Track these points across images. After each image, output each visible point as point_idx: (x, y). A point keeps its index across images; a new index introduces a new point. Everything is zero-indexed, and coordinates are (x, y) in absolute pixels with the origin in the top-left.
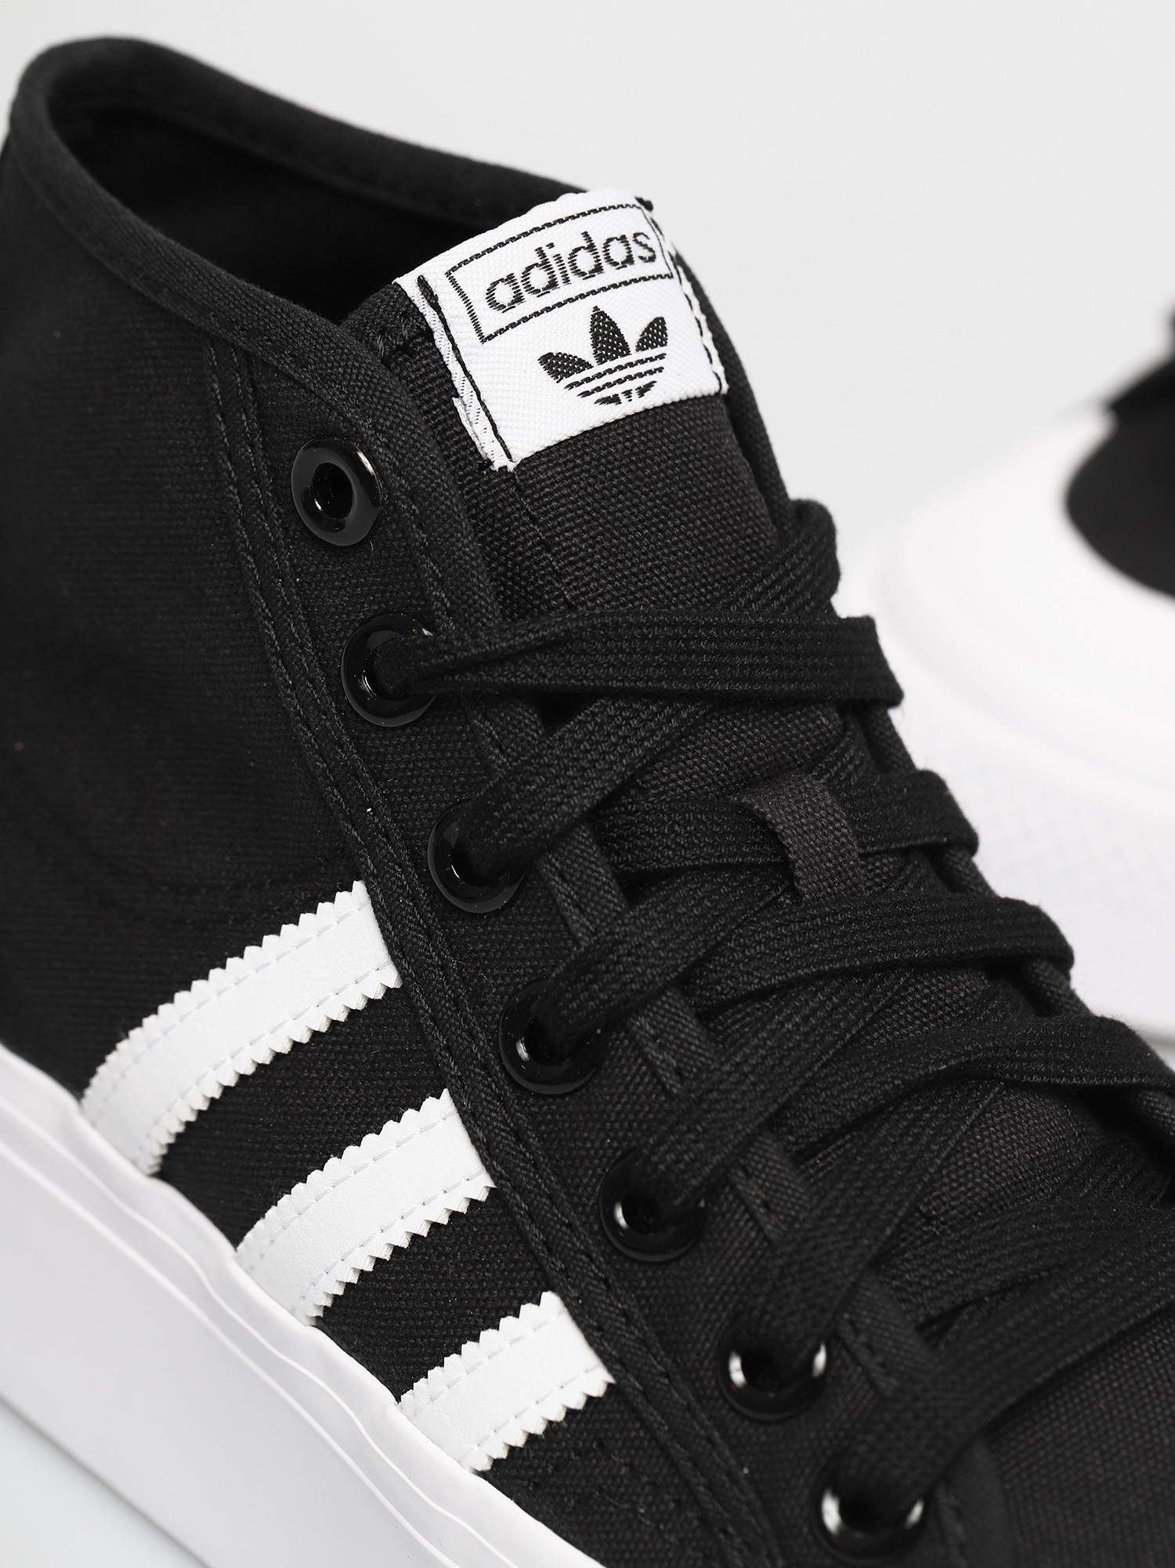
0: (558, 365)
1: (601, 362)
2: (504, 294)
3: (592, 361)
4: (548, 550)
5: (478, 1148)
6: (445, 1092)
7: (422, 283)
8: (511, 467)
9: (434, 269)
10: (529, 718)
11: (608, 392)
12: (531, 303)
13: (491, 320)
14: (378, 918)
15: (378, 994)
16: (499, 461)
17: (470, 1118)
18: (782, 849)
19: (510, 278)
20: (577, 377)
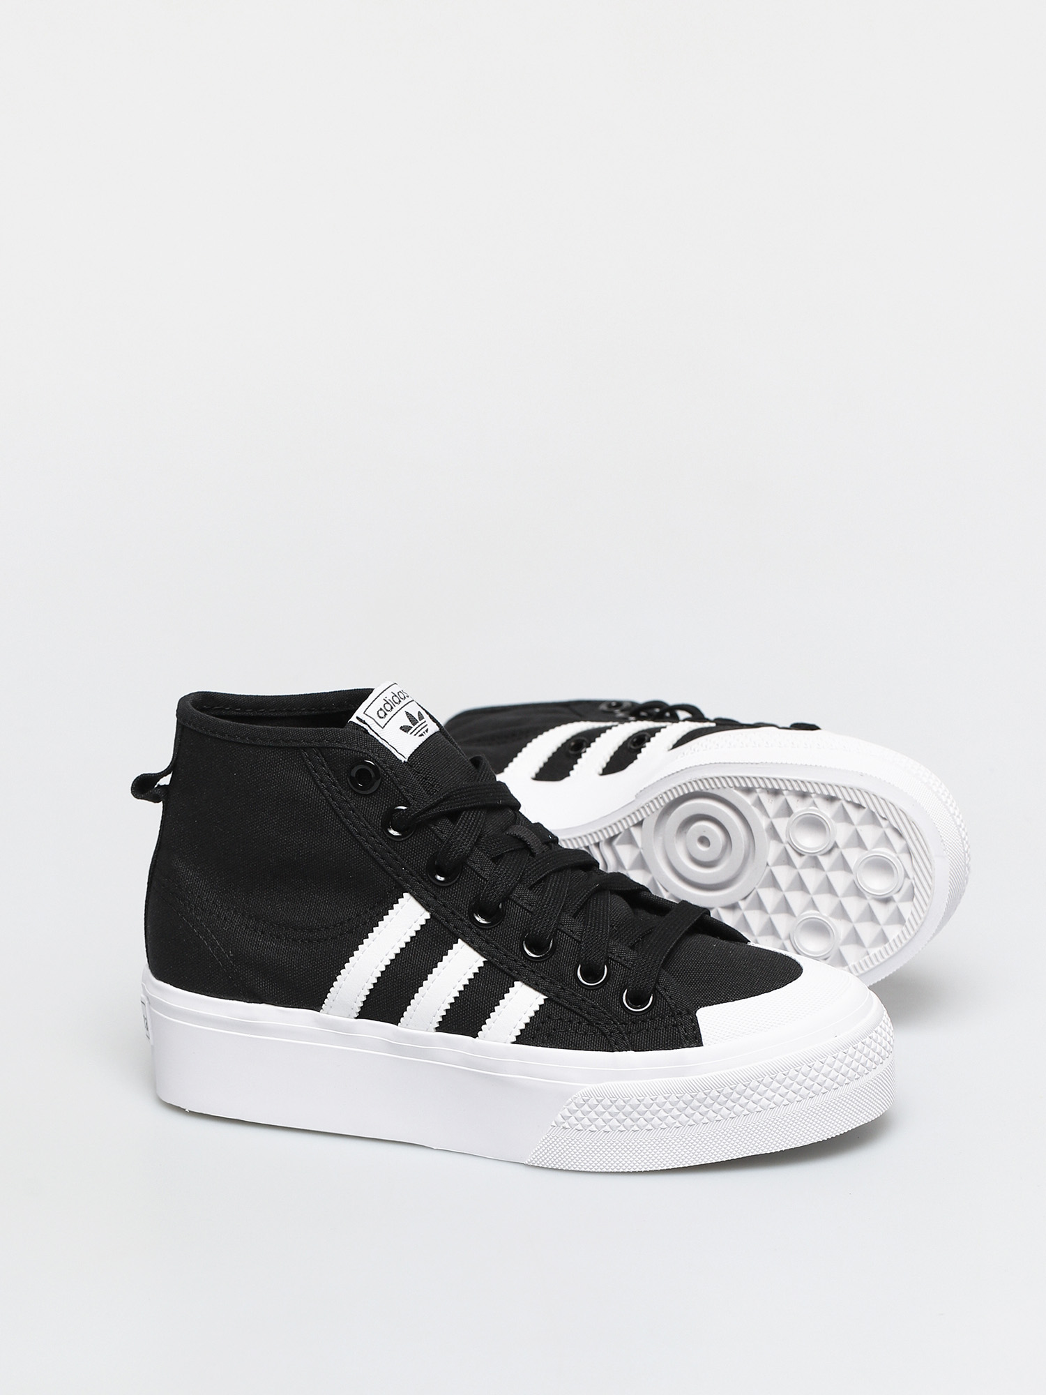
0: (405, 729)
1: (414, 725)
2: (382, 714)
3: (412, 726)
4: (426, 779)
5: (477, 951)
6: (459, 940)
7: (358, 718)
8: (406, 760)
9: (359, 713)
10: (447, 821)
11: (420, 733)
12: (390, 714)
13: (382, 722)
14: (417, 900)
15: (424, 923)
16: (403, 760)
17: (471, 944)
18: (525, 842)
19: (381, 709)
20: (411, 731)
